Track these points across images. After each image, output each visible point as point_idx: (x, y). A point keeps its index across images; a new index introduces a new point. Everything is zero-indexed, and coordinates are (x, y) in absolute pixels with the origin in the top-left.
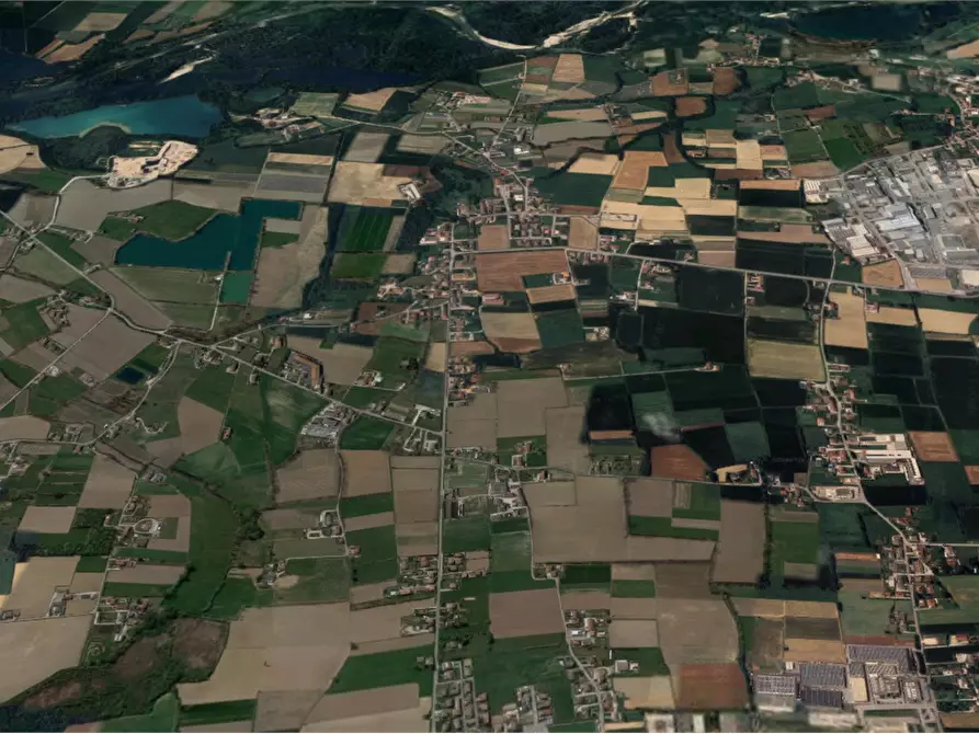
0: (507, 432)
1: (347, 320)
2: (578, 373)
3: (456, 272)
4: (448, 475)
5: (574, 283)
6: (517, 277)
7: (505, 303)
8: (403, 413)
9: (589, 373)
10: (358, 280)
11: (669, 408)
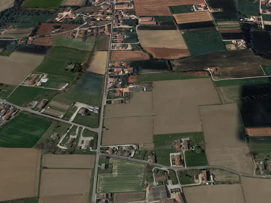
0: (163, 130)
1: (28, 35)
2: (225, 75)
3: (117, 4)
4: (101, 176)
5: (210, 10)
6: (166, 6)
7: (157, 23)
8: (62, 110)
9: (233, 74)
10: (42, 9)
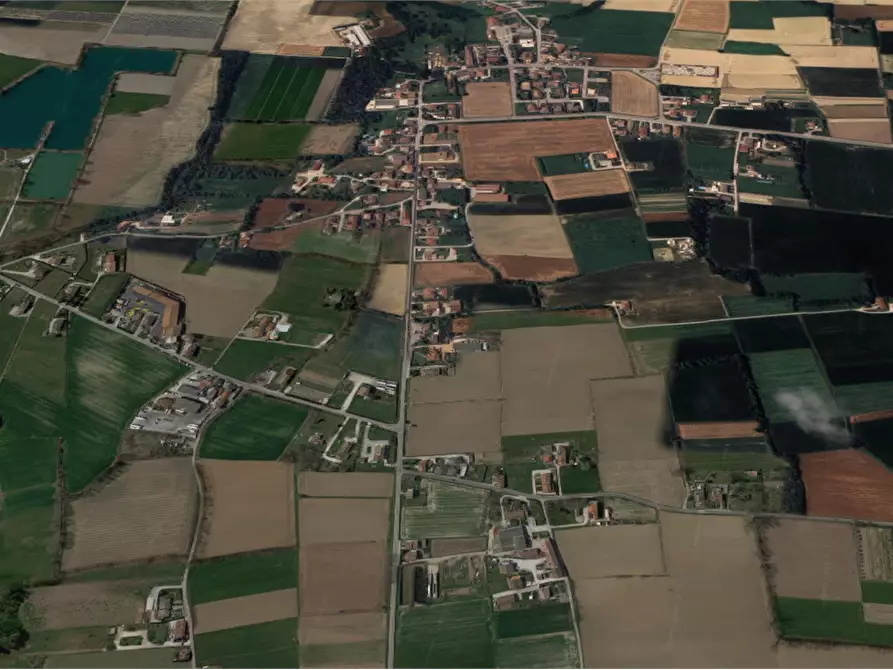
0: (519, 428)
1: (236, 227)
2: (646, 316)
3: (423, 150)
5: (626, 167)
6: (529, 158)
7: (510, 199)
8: (323, 388)
10: (260, 164)
11: (821, 379)
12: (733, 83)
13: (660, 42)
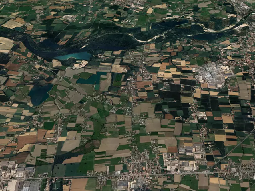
0: (142, 112)
1: (116, 93)
2: (154, 102)
3: (133, 85)
4: (133, 118)
5: (153, 87)
6: (144, 86)
7: (142, 90)
8: (125, 109)
9: (155, 102)
10: (117, 86)
11: (168, 108)
12: (165, 77)
13: (158, 71)
